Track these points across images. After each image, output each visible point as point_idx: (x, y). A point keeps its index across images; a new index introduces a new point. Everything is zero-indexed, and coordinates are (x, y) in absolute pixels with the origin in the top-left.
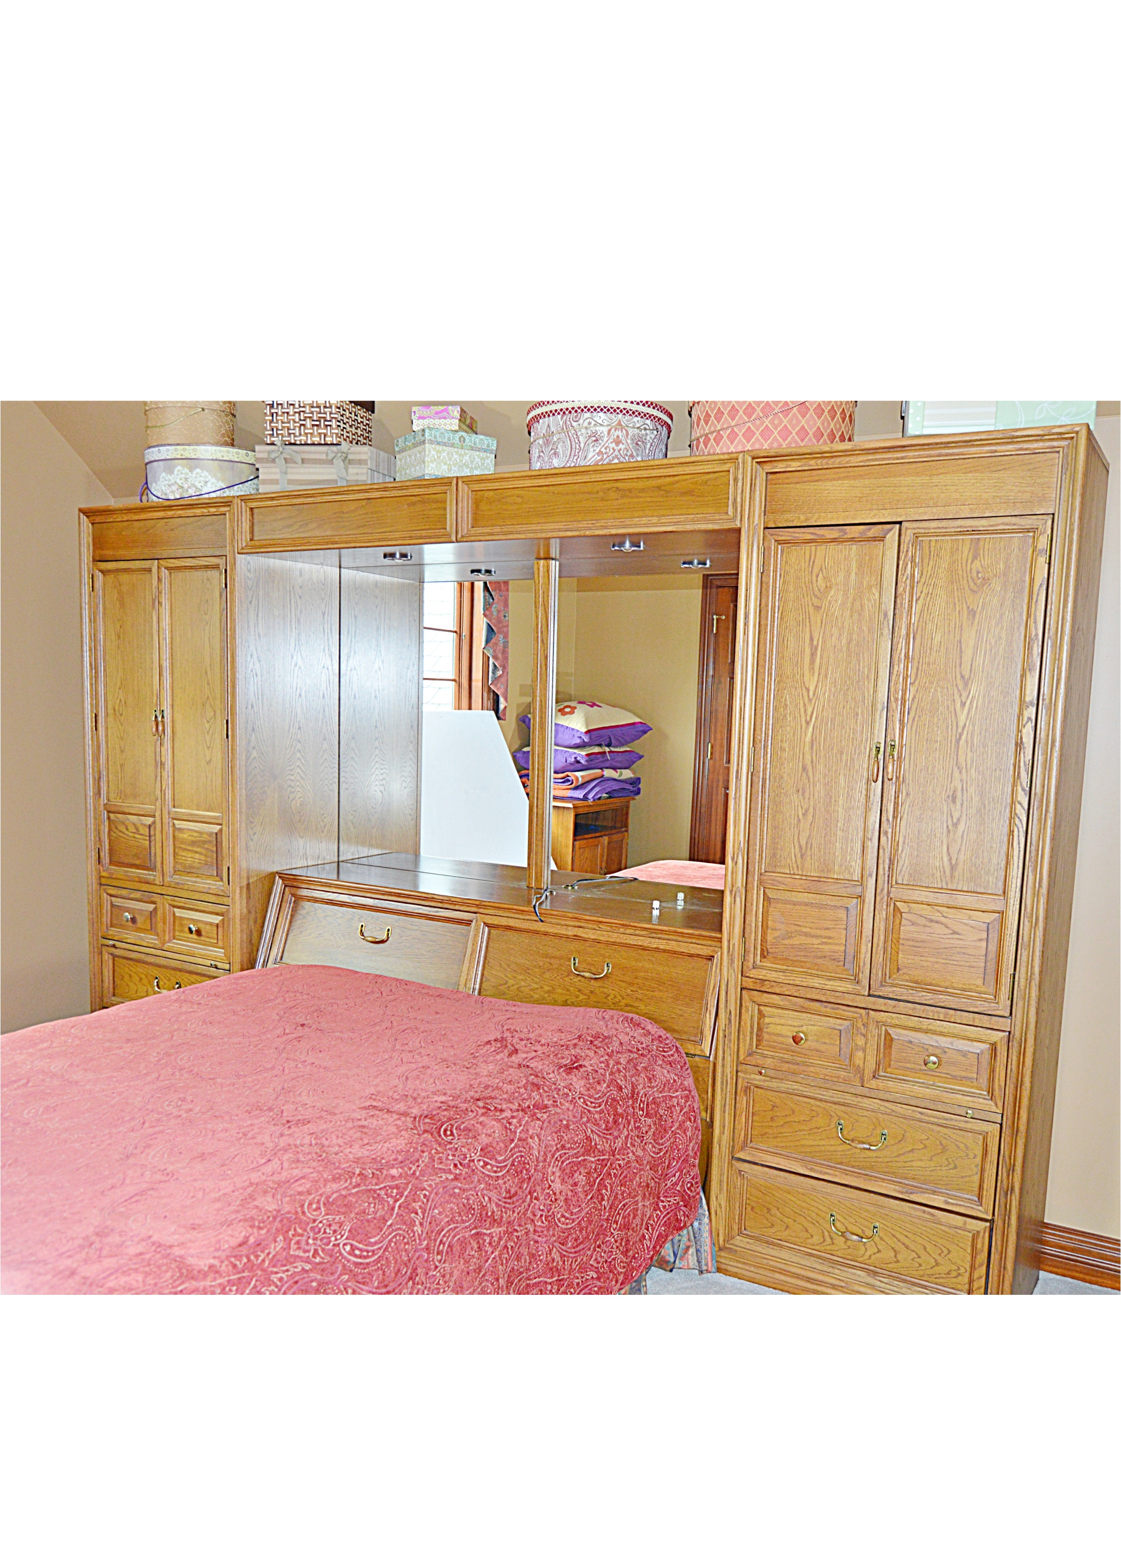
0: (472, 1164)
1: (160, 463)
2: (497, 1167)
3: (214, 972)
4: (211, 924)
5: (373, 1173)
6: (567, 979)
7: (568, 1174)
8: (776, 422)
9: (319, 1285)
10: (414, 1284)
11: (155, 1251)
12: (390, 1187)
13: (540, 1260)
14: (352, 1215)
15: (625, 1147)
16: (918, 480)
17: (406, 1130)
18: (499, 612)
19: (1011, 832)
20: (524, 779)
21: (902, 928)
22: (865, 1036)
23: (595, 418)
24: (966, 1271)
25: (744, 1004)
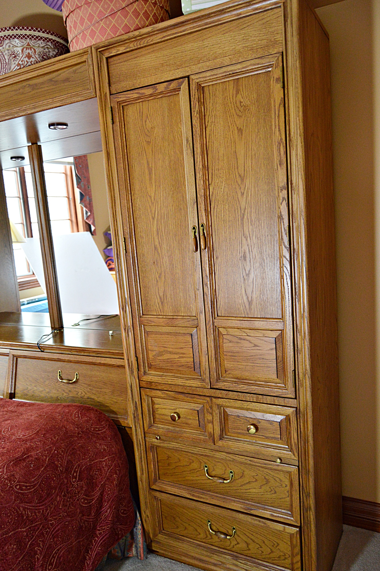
6: (56, 384)
18: (84, 185)
19: (282, 277)
21: (224, 345)
22: (212, 414)
23: (12, 43)
24: (290, 556)
25: (142, 397)
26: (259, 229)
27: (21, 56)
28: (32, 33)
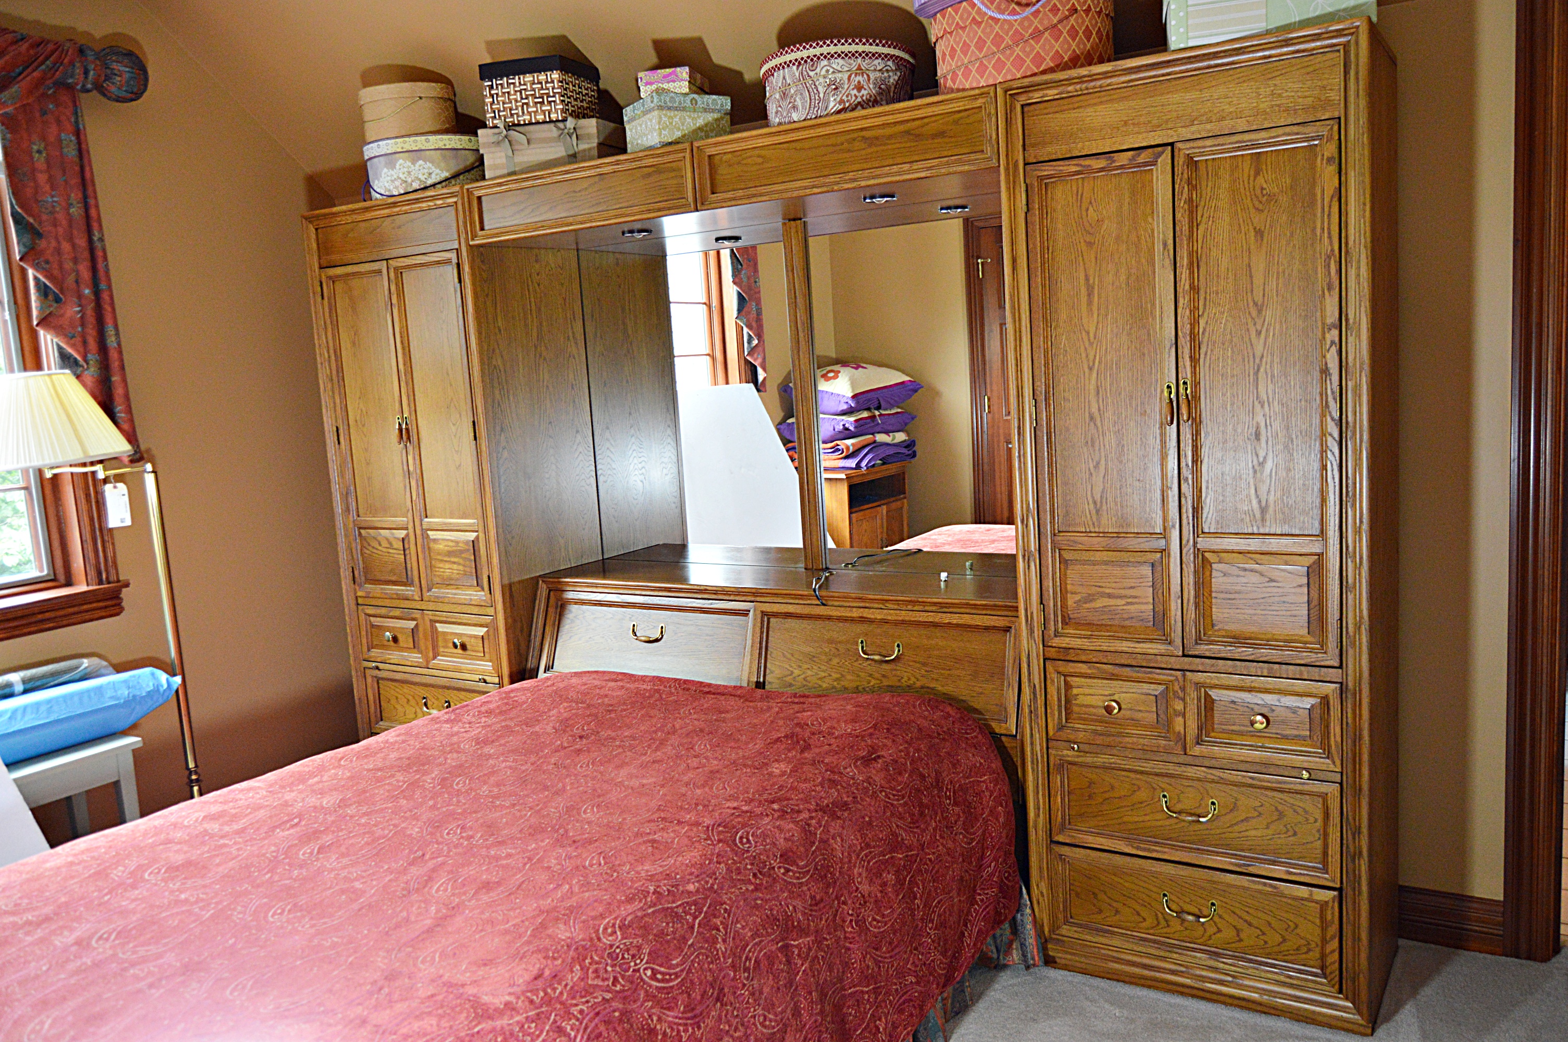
0: (772, 872)
1: (381, 158)
2: (800, 873)
3: (483, 687)
4: (476, 637)
5: (668, 890)
6: (856, 664)
7: (875, 874)
8: (1028, 49)
9: (622, 1014)
10: (722, 1005)
11: (447, 991)
12: (687, 903)
13: (854, 968)
14: (651, 937)
15: (933, 841)
16: (1188, 96)
17: (699, 841)
18: (749, 278)
19: (1324, 467)
20: (791, 453)
21: (1213, 580)
22: (1183, 699)
23: (833, 66)
24: (1317, 945)
25: (1048, 676)
26: (1286, 391)
27: (846, 87)
28: (867, 48)
